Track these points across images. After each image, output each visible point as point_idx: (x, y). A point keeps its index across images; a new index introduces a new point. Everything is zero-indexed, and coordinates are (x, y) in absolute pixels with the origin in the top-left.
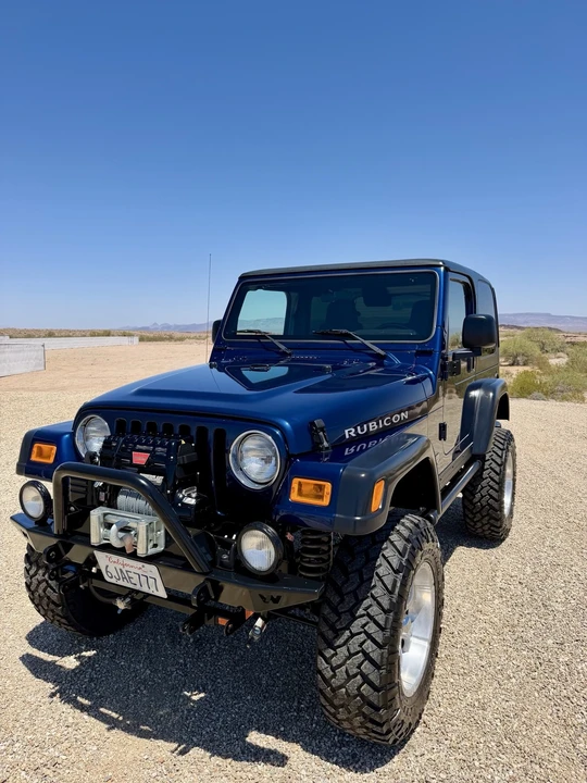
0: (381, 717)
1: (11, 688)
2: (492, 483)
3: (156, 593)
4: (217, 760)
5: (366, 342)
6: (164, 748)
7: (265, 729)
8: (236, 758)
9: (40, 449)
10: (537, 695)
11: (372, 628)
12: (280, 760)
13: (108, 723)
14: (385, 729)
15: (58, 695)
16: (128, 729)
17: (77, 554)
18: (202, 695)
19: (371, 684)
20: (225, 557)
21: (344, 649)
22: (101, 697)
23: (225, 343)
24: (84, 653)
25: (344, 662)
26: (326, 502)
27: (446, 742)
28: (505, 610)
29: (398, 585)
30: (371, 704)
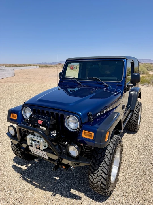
0: (106, 191)
1: (9, 175)
2: (135, 117)
3: (45, 158)
4: (63, 198)
5: (102, 81)
6: (49, 194)
7: (75, 189)
8: (68, 197)
9: (13, 115)
10: (146, 179)
11: (104, 170)
12: (79, 198)
13: (35, 186)
14: (107, 194)
15: (22, 177)
16: (40, 188)
17: (24, 146)
18: (59, 178)
19: (103, 184)
20: (64, 151)
21: (96, 174)
22: (32, 178)
23: (62, 80)
24: (28, 165)
25: (96, 177)
26: (92, 138)
27: (122, 194)
28: (138, 153)
29: (112, 158)
30: (103, 189)
